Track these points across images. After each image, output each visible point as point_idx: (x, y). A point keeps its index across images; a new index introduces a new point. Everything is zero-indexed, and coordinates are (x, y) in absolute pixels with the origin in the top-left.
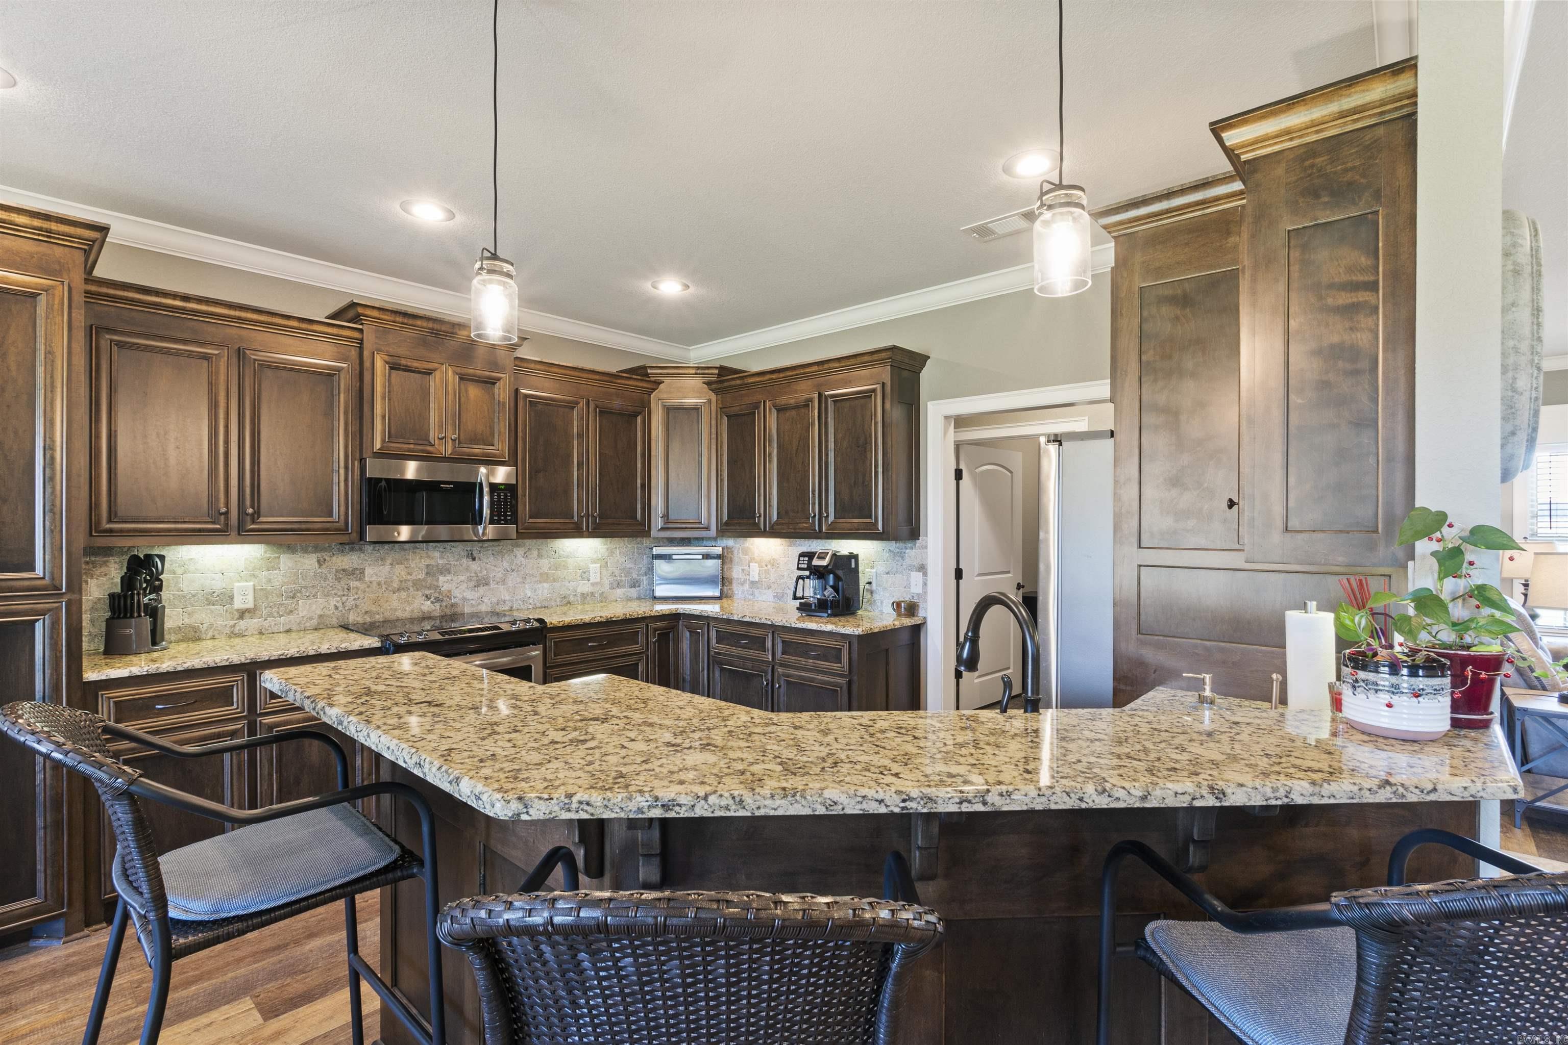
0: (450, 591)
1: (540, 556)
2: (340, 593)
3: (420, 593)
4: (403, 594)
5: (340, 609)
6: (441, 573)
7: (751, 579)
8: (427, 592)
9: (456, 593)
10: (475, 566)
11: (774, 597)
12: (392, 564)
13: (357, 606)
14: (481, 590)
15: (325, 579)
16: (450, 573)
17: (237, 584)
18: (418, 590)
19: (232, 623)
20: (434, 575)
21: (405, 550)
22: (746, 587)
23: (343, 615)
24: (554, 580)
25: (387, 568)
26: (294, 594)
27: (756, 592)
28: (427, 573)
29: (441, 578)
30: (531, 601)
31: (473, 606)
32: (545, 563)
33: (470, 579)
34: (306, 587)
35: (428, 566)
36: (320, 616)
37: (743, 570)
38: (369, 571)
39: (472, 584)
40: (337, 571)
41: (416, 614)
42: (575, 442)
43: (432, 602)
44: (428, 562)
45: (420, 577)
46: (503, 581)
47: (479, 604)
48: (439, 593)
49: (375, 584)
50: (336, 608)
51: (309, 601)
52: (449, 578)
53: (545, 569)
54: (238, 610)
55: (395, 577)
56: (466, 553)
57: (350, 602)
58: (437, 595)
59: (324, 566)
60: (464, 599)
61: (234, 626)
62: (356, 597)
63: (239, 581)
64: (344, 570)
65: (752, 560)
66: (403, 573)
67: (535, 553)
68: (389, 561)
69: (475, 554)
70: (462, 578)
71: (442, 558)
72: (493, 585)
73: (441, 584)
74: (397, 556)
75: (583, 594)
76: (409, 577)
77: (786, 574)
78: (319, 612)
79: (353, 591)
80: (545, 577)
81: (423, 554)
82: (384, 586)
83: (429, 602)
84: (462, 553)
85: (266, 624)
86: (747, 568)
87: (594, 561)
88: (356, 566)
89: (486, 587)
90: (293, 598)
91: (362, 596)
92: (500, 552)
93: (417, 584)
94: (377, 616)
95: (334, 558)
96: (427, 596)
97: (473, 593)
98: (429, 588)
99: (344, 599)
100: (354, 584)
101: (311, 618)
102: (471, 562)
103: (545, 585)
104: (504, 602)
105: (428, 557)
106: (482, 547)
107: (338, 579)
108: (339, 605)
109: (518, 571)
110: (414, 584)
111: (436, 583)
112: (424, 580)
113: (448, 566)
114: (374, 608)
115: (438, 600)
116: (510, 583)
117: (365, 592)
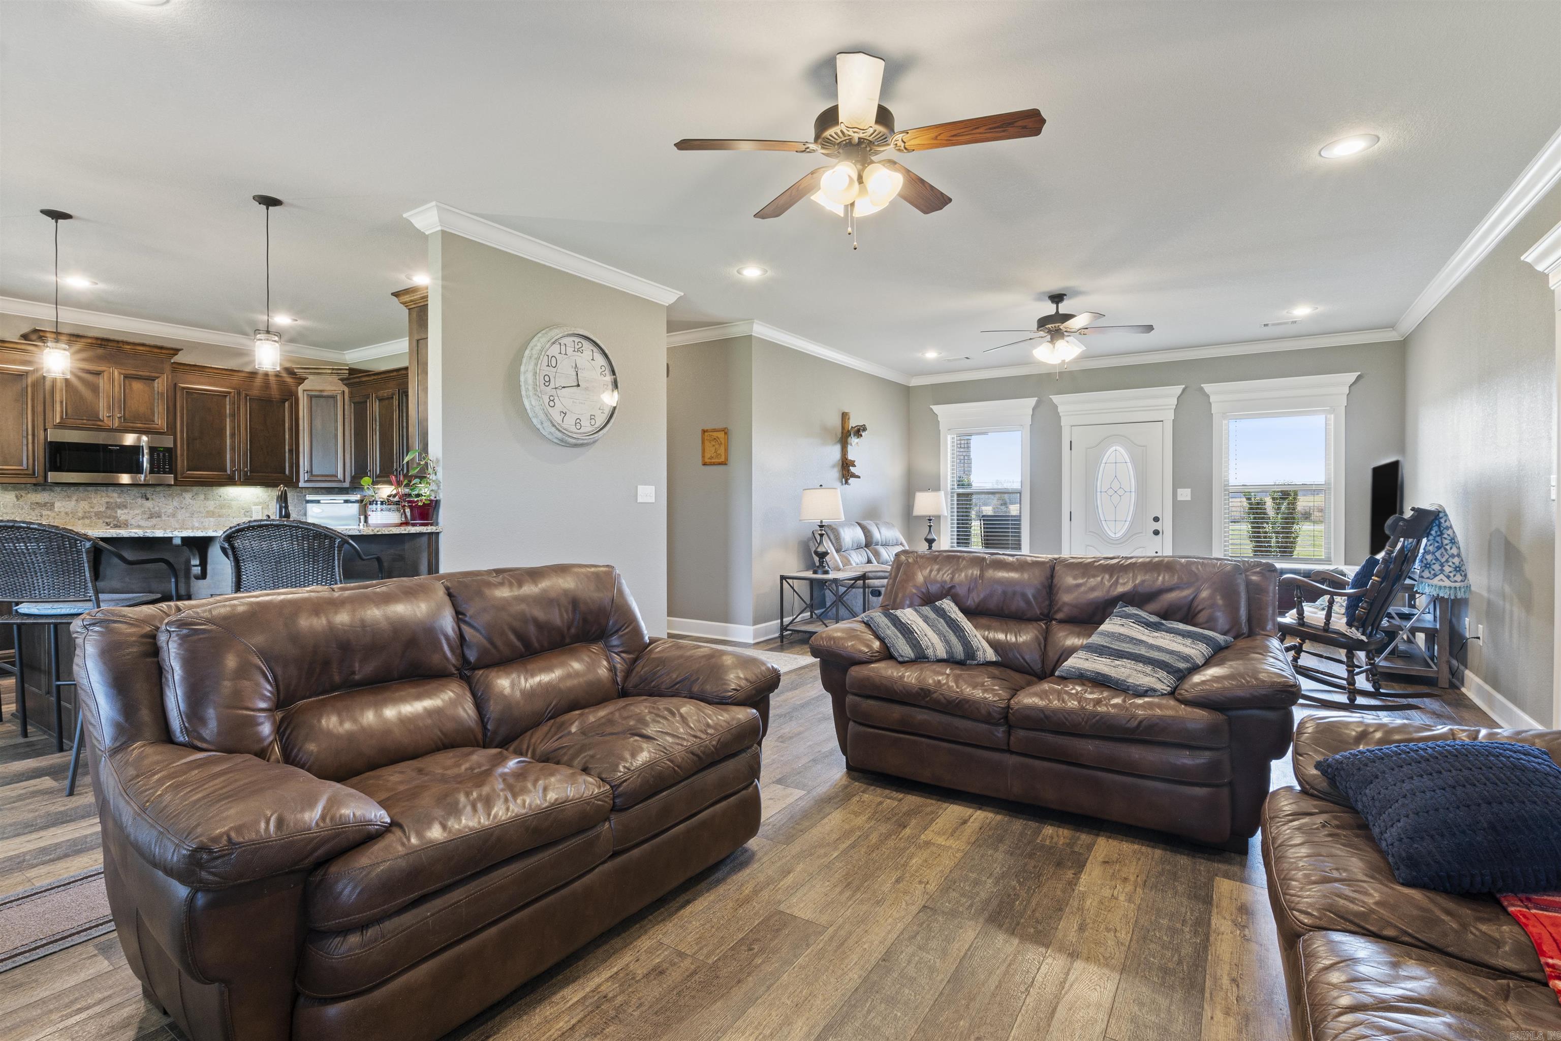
0: (127, 521)
1: (206, 499)
3: (101, 521)
4: (87, 521)
6: (119, 508)
8: (108, 520)
9: (133, 522)
10: (149, 504)
12: (77, 500)
14: (154, 520)
15: (22, 509)
16: (126, 508)
18: (99, 518)
20: (113, 509)
21: (88, 491)
24: (219, 516)
25: (73, 503)
28: (107, 508)
29: (119, 512)
32: (211, 505)
33: (144, 513)
35: (107, 503)
38: (58, 504)
39: (146, 516)
42: (228, 420)
44: (108, 500)
45: (101, 510)
46: (174, 515)
48: (118, 521)
49: (63, 514)
52: (126, 511)
53: (212, 509)
55: (80, 509)
56: (140, 495)
58: (116, 523)
59: (21, 500)
60: (139, 526)
64: (37, 503)
66: (87, 507)
67: (202, 497)
68: (75, 498)
69: (148, 496)
70: (137, 512)
71: (119, 497)
72: (164, 518)
73: (119, 516)
74: (81, 495)
76: (92, 510)
80: (211, 514)
81: (104, 494)
82: (71, 515)
84: (137, 495)
87: (256, 504)
88: (47, 501)
89: (158, 519)
92: (170, 495)
93: (98, 514)
95: (29, 495)
96: (107, 523)
97: (147, 522)
98: (109, 518)
102: (144, 501)
103: (211, 519)
105: (108, 497)
106: (154, 491)
109: (186, 508)
110: (96, 515)
111: (115, 515)
112: (104, 512)
113: (125, 503)
115: (117, 526)
116: (180, 517)
117: (54, 518)
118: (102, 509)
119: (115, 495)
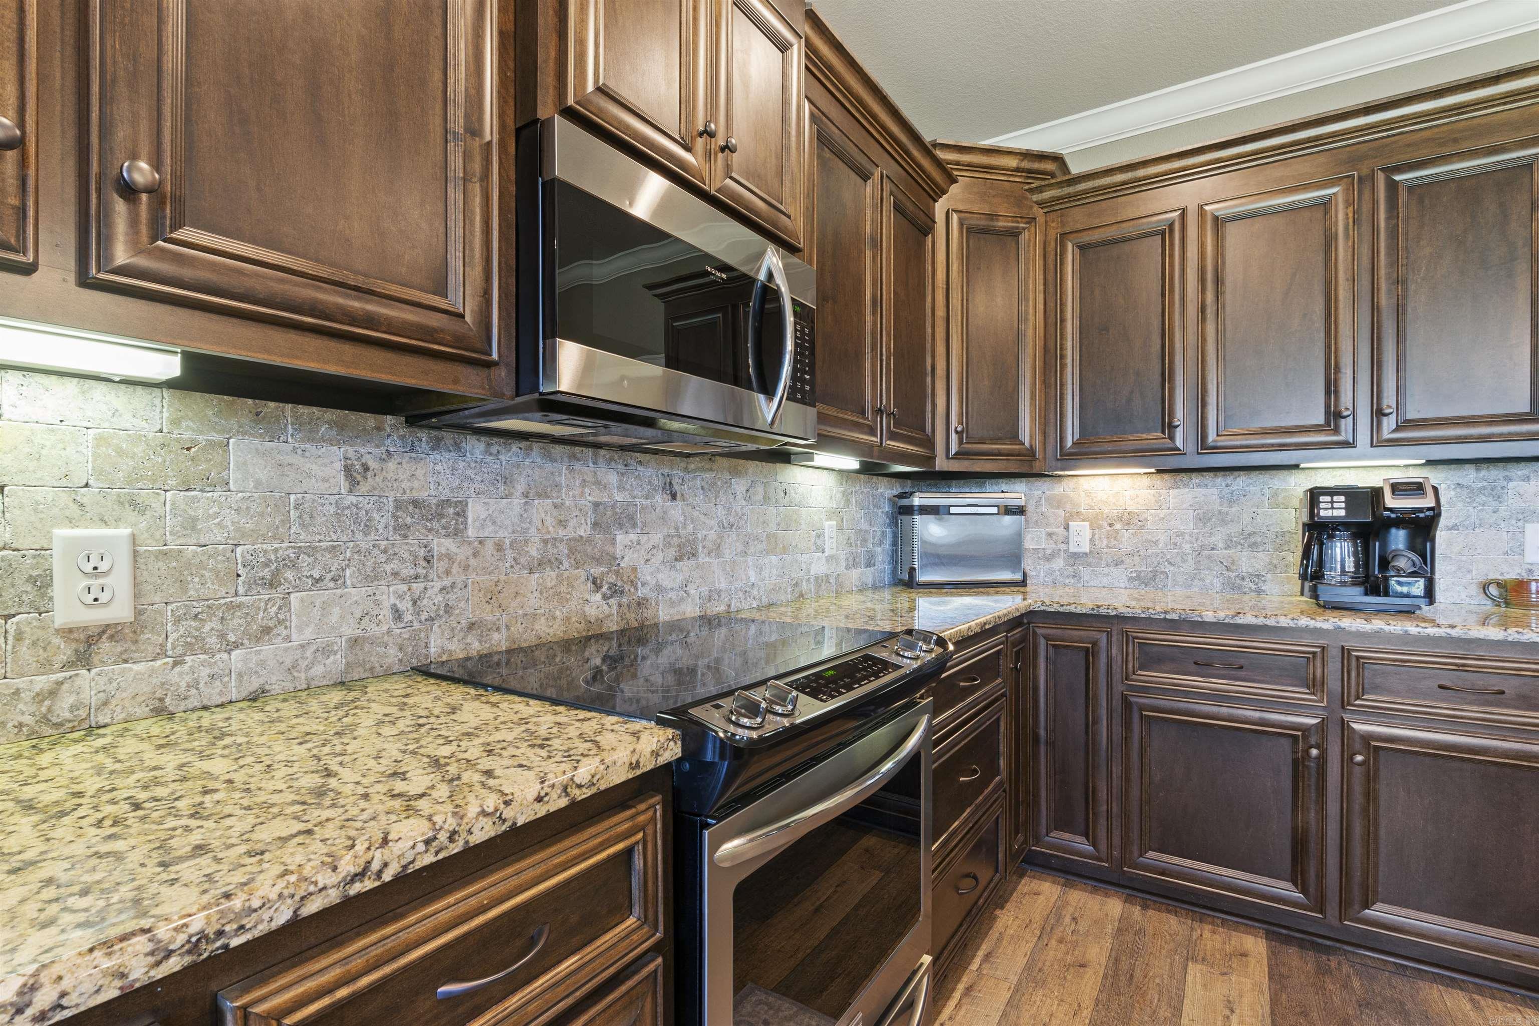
0: (634, 570)
1: (766, 498)
2: (407, 571)
3: (581, 573)
4: (550, 576)
5: (408, 617)
6: (621, 526)
7: (1073, 549)
8: (596, 571)
9: (646, 574)
10: (675, 512)
11: (1131, 579)
12: (526, 496)
13: (448, 609)
14: (685, 566)
15: (368, 528)
16: (634, 525)
17: (62, 532)
18: (577, 565)
19: (42, 682)
20: (607, 530)
22: (1059, 563)
23: (414, 637)
24: (784, 550)
26: (277, 573)
27: (1085, 572)
28: (595, 524)
29: (620, 538)
30: (755, 592)
31: (672, 604)
33: (667, 542)
34: (311, 551)
35: (597, 505)
36: (354, 642)
37: (1050, 535)
38: (475, 510)
39: (672, 553)
40: (399, 505)
41: (576, 630)
43: (605, 598)
44: (597, 495)
45: (581, 532)
46: (718, 549)
47: (682, 600)
48: (617, 573)
49: (490, 547)
50: (397, 615)
51: (321, 596)
52: (633, 537)
53: (774, 527)
54: (67, 632)
55: (533, 531)
56: (661, 481)
57: (433, 599)
58: (612, 579)
59: (363, 488)
60: (659, 589)
61: (53, 693)
62: (447, 582)
63: (71, 522)
64: (415, 503)
65: (1076, 515)
66: (549, 521)
68: (519, 488)
70: (656, 538)
71: (621, 488)
72: (702, 558)
73: (619, 553)
76: (561, 532)
77: (1163, 538)
78: (349, 630)
79: (440, 566)
80: (774, 545)
81: (589, 475)
82: (510, 554)
83: (598, 597)
84: (654, 481)
85: (179, 678)
86: (1061, 531)
87: (829, 516)
88: (446, 494)
89: (692, 562)
90: (272, 584)
91: (459, 580)
92: (714, 484)
93: (575, 546)
94: (496, 636)
95: (391, 465)
96: (594, 583)
97: (672, 574)
98: (599, 561)
99: (417, 587)
100: (442, 545)
101: (327, 651)
102: (669, 503)
103: (773, 559)
104: (719, 592)
105: (597, 483)
106: (685, 470)
107: (402, 530)
108: (405, 605)
110: (572, 551)
111: (610, 549)
112: (589, 540)
113: (632, 509)
114: (488, 615)
115: (615, 591)
116: (728, 553)
117: (466, 568)
118: (584, 531)
119: (612, 478)
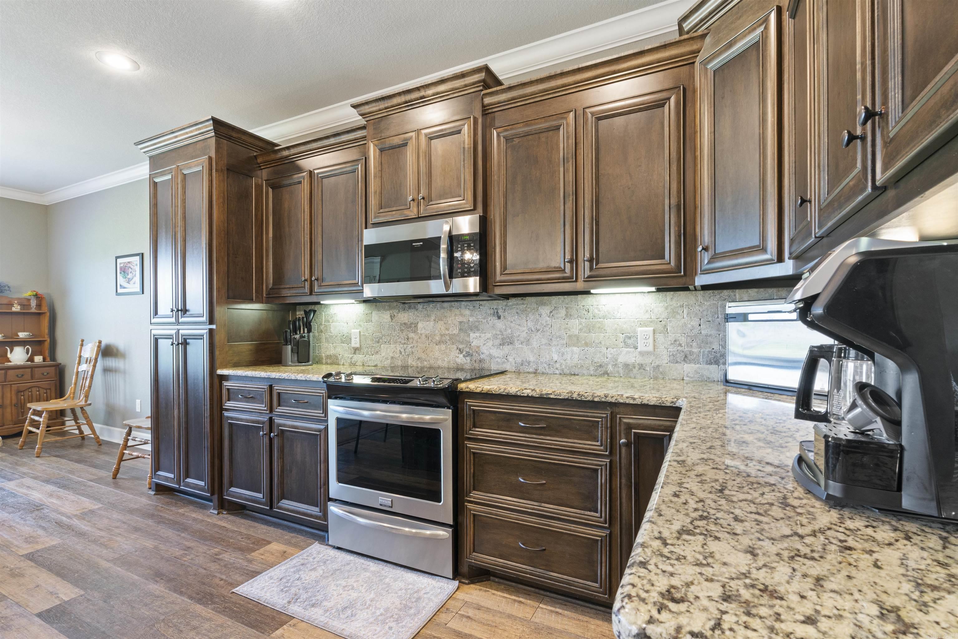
0: (478, 347)
1: (568, 315)
2: (403, 342)
3: (455, 347)
4: (443, 347)
5: (403, 353)
6: (472, 330)
8: (461, 346)
9: (484, 349)
10: (500, 324)
12: (435, 320)
13: (412, 352)
14: (507, 349)
15: (395, 330)
16: (478, 330)
17: (353, 331)
18: (453, 344)
19: (351, 356)
20: (465, 331)
21: (444, 308)
23: (404, 359)
24: (586, 344)
25: (432, 323)
26: (379, 340)
28: (461, 330)
29: (472, 335)
30: (558, 365)
31: (498, 363)
32: (575, 325)
33: (495, 337)
34: (384, 335)
35: (461, 323)
36: (392, 358)
38: (420, 325)
39: (498, 342)
40: (401, 324)
41: (452, 365)
43: (464, 356)
44: (461, 319)
45: (454, 332)
46: (528, 342)
47: (504, 362)
48: (470, 348)
49: (424, 336)
50: (401, 353)
51: (386, 346)
52: (478, 335)
53: (575, 331)
54: (353, 348)
55: (437, 332)
56: (492, 311)
57: (409, 350)
58: (468, 350)
59: (394, 320)
60: (491, 356)
61: (351, 358)
62: (412, 346)
63: (354, 329)
64: (405, 324)
66: (443, 328)
67: (563, 312)
68: (433, 318)
69: (500, 313)
70: (489, 335)
71: (472, 316)
72: (517, 345)
73: (471, 340)
74: (439, 313)
75: (626, 366)
76: (447, 332)
78: (391, 355)
79: (411, 341)
80: (574, 340)
81: (457, 311)
82: (430, 339)
83: (461, 356)
84: (489, 312)
85: (365, 359)
87: (643, 324)
88: (412, 321)
89: (510, 347)
90: (378, 342)
91: (416, 345)
92: (523, 311)
93: (452, 337)
94: (425, 363)
95: (399, 314)
96: (460, 350)
97: (499, 351)
98: (462, 343)
99: (405, 346)
100: (411, 335)
101: (387, 359)
102: (496, 321)
103: (575, 349)
104: (529, 363)
105: (462, 315)
106: (506, 305)
107: (402, 331)
108: (402, 350)
109: (543, 331)
110: (451, 339)
111: (467, 339)
112: (457, 335)
113: (477, 324)
114: (423, 356)
115: (468, 354)
116: (535, 344)
117: (417, 342)
118: (456, 331)
119: (467, 312)
